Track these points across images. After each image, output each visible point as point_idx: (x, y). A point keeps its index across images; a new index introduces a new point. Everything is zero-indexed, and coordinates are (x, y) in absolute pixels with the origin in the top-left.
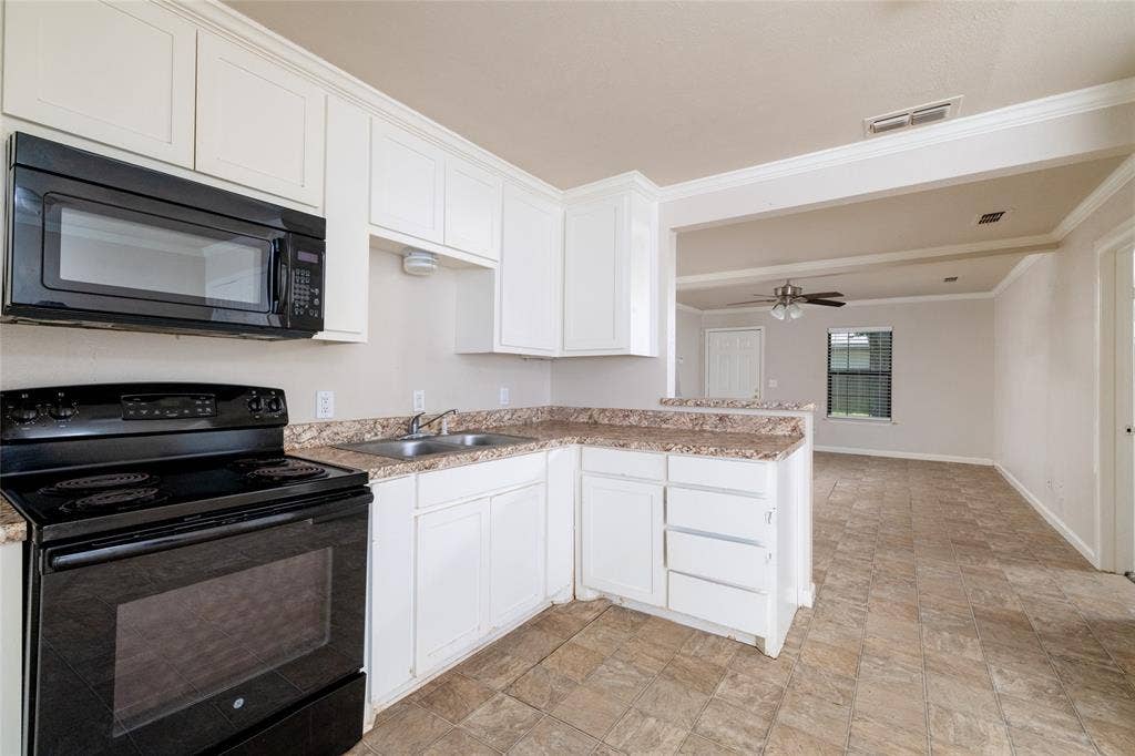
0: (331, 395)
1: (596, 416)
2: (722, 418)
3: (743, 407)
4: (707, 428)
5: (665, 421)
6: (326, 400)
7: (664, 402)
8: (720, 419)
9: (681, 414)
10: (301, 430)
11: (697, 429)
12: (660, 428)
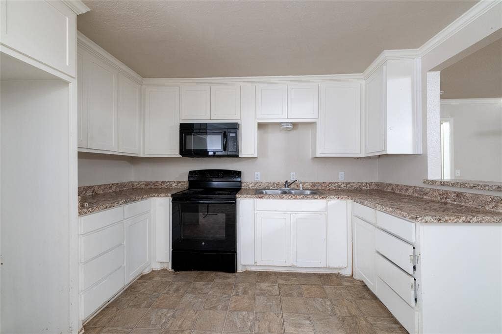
0: (259, 173)
1: (394, 188)
2: (458, 195)
3: (471, 188)
4: (449, 201)
5: (426, 194)
6: (257, 175)
7: (426, 182)
8: (457, 196)
9: (434, 190)
11: (443, 201)
12: (422, 198)
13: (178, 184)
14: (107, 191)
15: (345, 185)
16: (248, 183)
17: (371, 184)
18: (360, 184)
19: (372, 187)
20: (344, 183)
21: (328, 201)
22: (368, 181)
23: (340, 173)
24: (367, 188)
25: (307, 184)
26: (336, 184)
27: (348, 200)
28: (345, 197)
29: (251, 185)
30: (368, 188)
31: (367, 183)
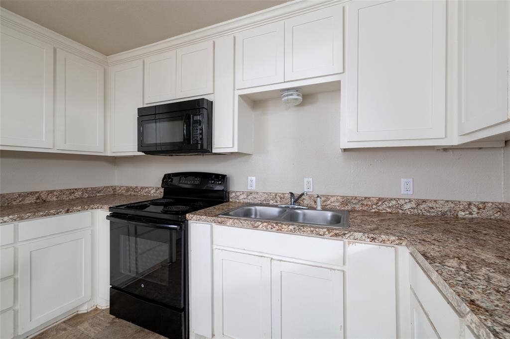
0: (254, 178)
6: (252, 181)
10: (239, 194)
13: (156, 190)
14: (64, 197)
15: (413, 205)
16: (238, 194)
17: (482, 206)
18: (452, 205)
19: (485, 214)
20: (410, 201)
21: (349, 243)
22: (476, 198)
23: (403, 181)
24: (470, 213)
25: (332, 199)
26: (394, 202)
27: (399, 247)
28: (392, 238)
29: (242, 197)
30: (475, 215)
31: (470, 204)
